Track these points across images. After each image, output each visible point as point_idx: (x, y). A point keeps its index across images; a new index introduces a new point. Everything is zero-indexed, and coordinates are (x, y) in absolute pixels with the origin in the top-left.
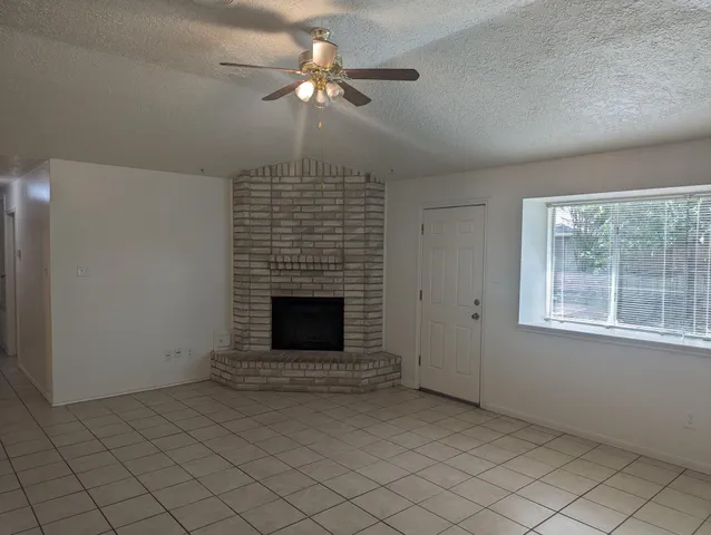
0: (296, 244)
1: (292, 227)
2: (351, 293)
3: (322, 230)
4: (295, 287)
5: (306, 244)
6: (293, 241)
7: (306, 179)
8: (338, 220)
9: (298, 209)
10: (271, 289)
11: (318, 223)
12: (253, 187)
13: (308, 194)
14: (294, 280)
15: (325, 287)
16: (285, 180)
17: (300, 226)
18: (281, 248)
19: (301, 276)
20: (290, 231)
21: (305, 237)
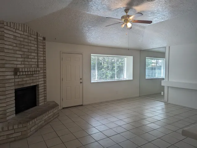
0: (23, 63)
1: (21, 55)
2: (40, 82)
3: (31, 57)
4: (24, 82)
5: (26, 63)
6: (21, 61)
7: (25, 34)
8: (35, 53)
9: (23, 46)
10: (15, 85)
11: (30, 54)
12: (6, 31)
13: (26, 40)
14: (24, 79)
15: (34, 81)
16: (17, 31)
17: (24, 54)
18: (17, 64)
19: (26, 77)
20: (20, 56)
21: (26, 60)
